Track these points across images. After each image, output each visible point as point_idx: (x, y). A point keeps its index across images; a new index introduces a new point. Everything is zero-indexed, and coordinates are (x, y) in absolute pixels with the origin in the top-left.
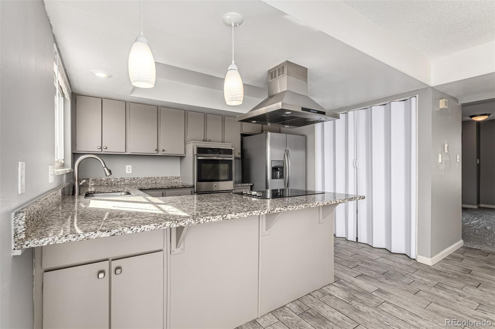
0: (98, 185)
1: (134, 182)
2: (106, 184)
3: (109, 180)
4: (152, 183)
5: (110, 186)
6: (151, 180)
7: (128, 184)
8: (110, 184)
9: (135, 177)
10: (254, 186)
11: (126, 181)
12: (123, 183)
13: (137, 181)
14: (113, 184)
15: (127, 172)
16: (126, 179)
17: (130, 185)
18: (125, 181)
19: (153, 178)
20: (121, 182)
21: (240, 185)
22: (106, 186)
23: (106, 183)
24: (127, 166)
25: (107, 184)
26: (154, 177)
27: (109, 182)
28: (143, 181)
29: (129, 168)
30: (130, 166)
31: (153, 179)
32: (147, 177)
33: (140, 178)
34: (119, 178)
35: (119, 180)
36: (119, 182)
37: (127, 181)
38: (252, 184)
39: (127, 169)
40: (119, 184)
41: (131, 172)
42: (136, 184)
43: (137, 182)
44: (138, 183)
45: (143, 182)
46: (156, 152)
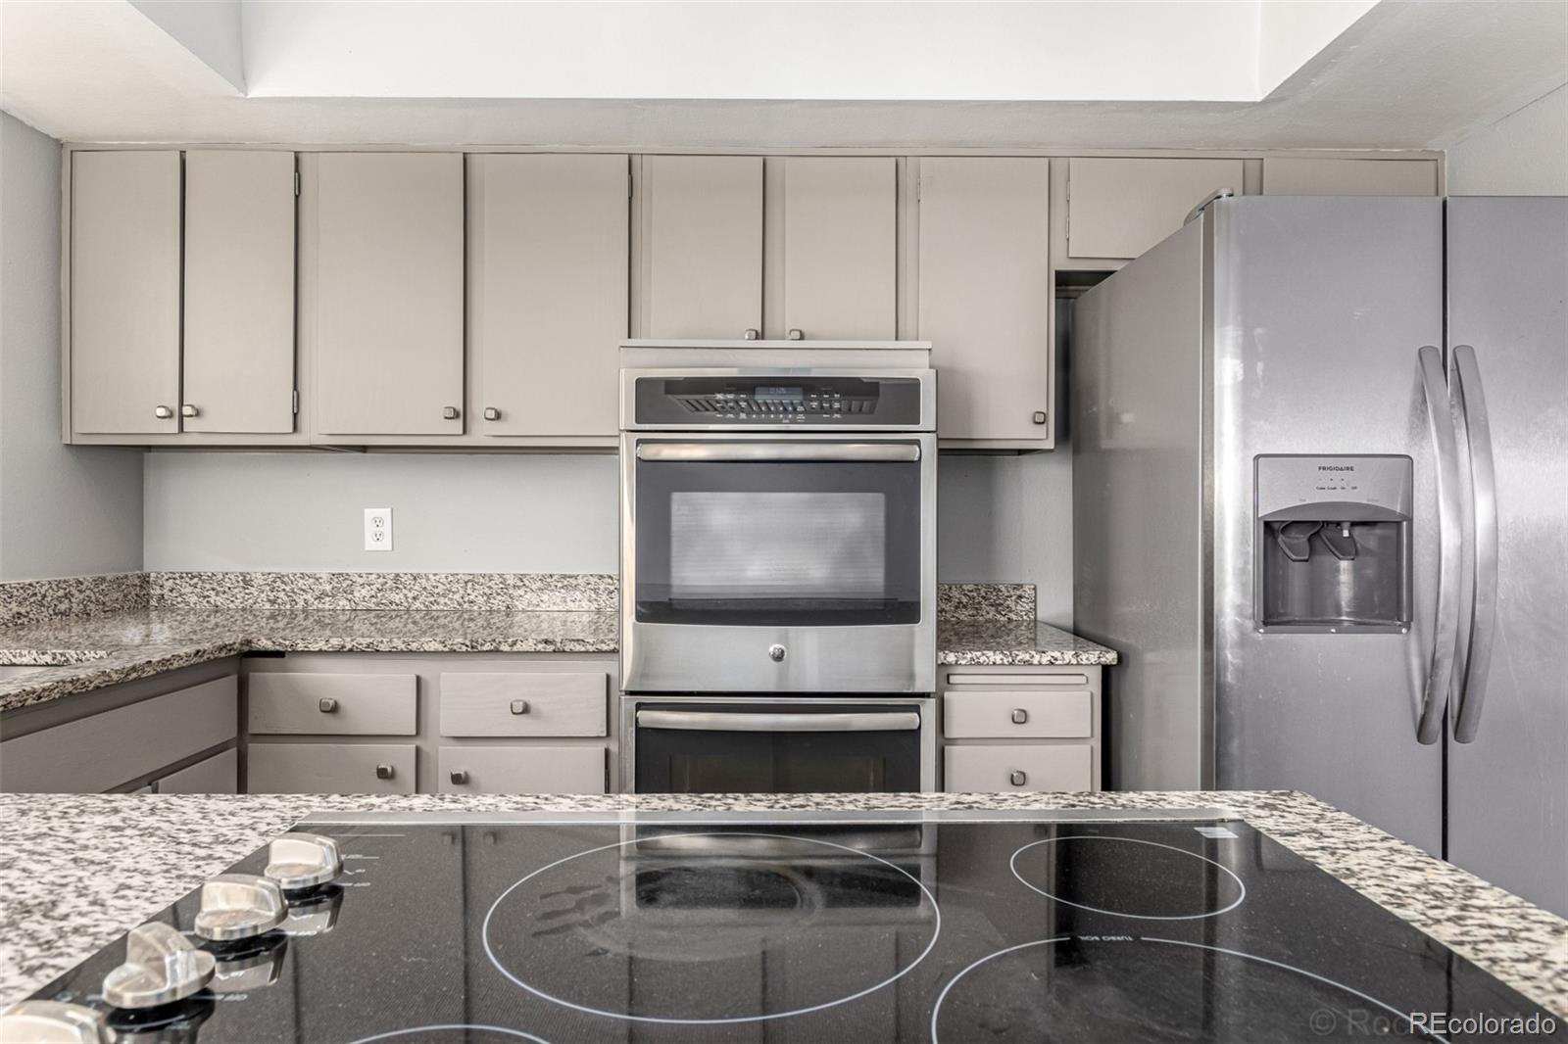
0: (231, 606)
1: (397, 597)
2: (268, 606)
3: (279, 583)
4: (491, 611)
5: (285, 616)
6: (486, 590)
7: (369, 610)
8: (285, 603)
9: (405, 569)
10: (1131, 671)
11: (356, 594)
12: (343, 603)
13: (411, 595)
14: (299, 606)
15: (370, 544)
16: (361, 581)
17: (378, 616)
18: (352, 593)
19: (497, 580)
20: (333, 596)
21: (998, 658)
22: (268, 613)
23: (269, 601)
24: (370, 513)
25: (273, 602)
26: (501, 576)
27: (282, 595)
28: (444, 596)
29: (378, 522)
30: (385, 513)
31: (496, 586)
32: (464, 569)
33: (428, 579)
34: (324, 573)
35: (328, 588)
36: (324, 594)
37: (364, 592)
38: (1111, 657)
39: (369, 529)
40: (327, 607)
41: (386, 544)
42: (408, 610)
43: (414, 598)
44: (417, 604)
45: (442, 600)
46: (457, 426)
